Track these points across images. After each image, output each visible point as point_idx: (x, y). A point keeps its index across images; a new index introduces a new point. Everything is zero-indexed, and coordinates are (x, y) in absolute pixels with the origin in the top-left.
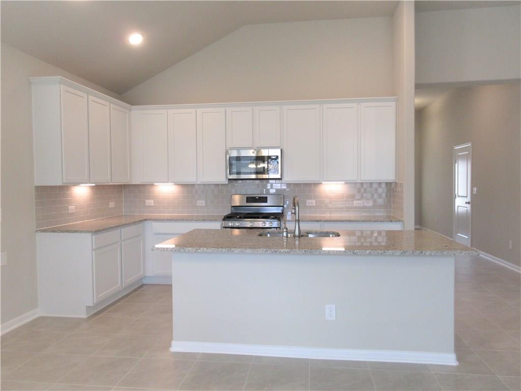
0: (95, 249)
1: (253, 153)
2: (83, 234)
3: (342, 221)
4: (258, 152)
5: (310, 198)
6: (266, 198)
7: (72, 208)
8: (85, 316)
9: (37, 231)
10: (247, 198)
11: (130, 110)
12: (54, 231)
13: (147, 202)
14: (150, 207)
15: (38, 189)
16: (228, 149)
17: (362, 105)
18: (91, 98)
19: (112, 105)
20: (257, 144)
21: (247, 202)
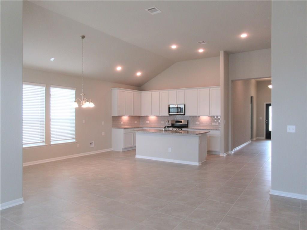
0: (125, 133)
1: (176, 106)
2: (122, 129)
5: (197, 122)
6: (182, 121)
7: (122, 122)
8: (122, 151)
9: (112, 128)
11: (141, 92)
12: (115, 128)
13: (147, 122)
14: (148, 123)
15: (113, 117)
16: (169, 104)
17: (211, 89)
18: (127, 91)
19: (134, 92)
20: (177, 103)
21: (176, 122)
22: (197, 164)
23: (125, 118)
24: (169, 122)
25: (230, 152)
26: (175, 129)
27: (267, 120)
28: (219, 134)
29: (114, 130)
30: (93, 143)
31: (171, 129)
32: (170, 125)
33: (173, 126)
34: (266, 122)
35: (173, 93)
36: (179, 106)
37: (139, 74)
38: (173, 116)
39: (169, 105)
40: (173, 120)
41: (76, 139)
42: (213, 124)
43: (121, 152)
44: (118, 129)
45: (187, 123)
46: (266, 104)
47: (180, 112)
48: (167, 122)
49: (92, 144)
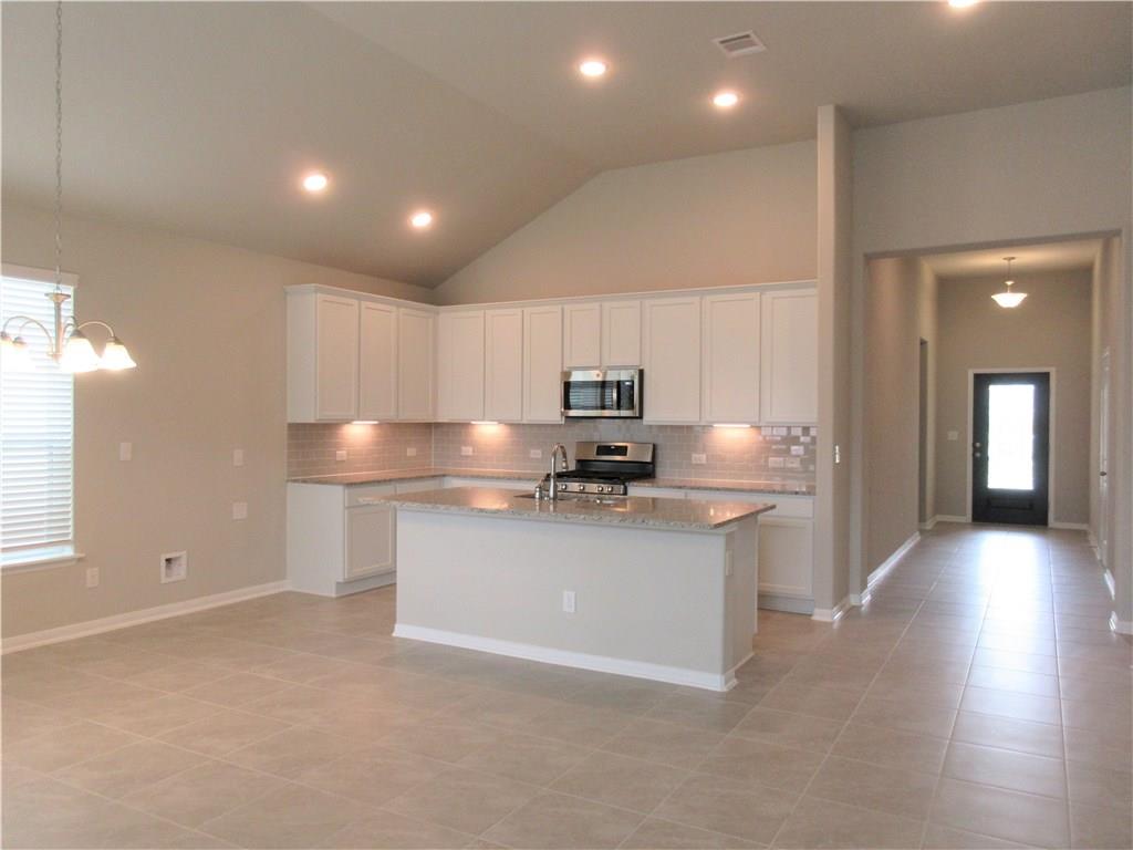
0: (349, 508)
1: (598, 375)
3: (718, 489)
4: (605, 374)
5: (697, 451)
6: (626, 447)
7: (342, 454)
8: (334, 595)
9: (288, 481)
10: (598, 447)
11: (438, 313)
12: (304, 481)
13: (464, 448)
14: (467, 457)
15: (296, 429)
16: (565, 369)
17: (768, 296)
18: (364, 304)
19: (402, 310)
20: (607, 362)
21: (598, 454)
22: (713, 681)
23: (358, 433)
24: (565, 455)
25: (853, 600)
26: (593, 487)
27: (978, 445)
28: (811, 516)
29: (299, 493)
30: (184, 561)
31: (575, 486)
32: (572, 467)
33: (584, 471)
34: (975, 449)
35: (583, 314)
36: (612, 377)
37: (422, 220)
38: (585, 422)
39: (567, 374)
40: (583, 445)
41: (77, 542)
42: (774, 461)
43: (331, 599)
44: (317, 486)
45: (649, 460)
46: (978, 377)
47: (619, 408)
48: (555, 455)
49: (174, 565)
